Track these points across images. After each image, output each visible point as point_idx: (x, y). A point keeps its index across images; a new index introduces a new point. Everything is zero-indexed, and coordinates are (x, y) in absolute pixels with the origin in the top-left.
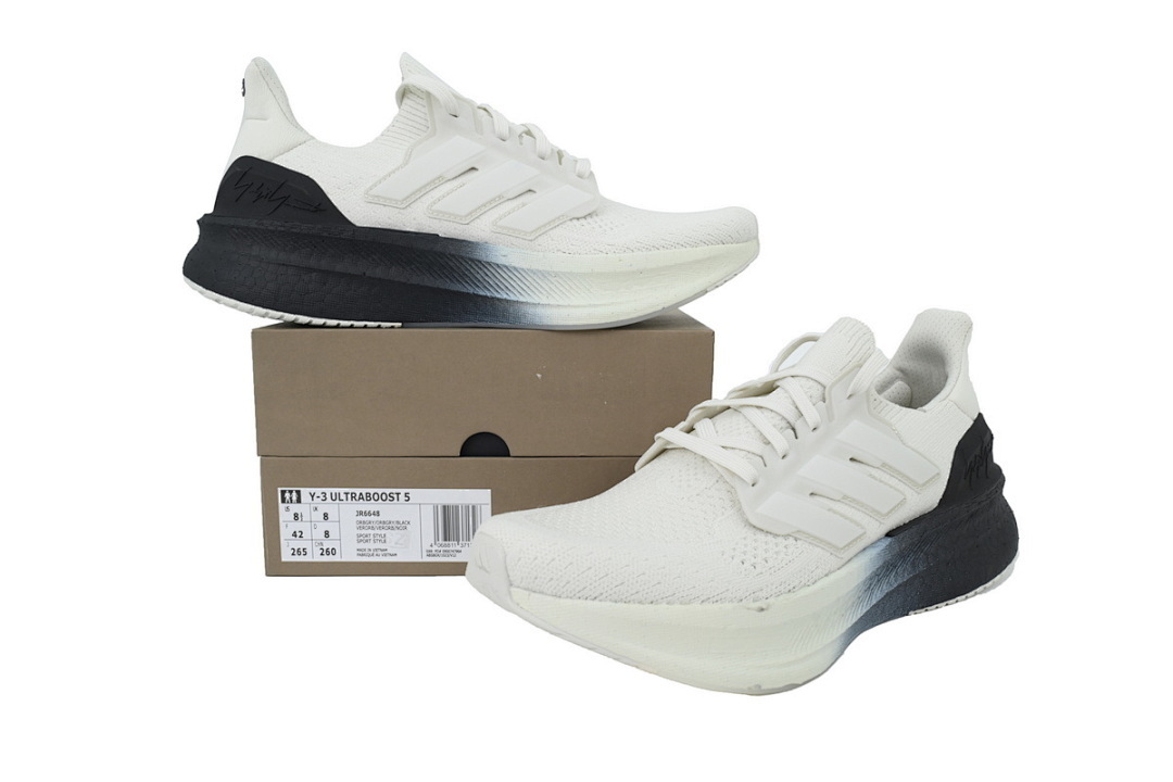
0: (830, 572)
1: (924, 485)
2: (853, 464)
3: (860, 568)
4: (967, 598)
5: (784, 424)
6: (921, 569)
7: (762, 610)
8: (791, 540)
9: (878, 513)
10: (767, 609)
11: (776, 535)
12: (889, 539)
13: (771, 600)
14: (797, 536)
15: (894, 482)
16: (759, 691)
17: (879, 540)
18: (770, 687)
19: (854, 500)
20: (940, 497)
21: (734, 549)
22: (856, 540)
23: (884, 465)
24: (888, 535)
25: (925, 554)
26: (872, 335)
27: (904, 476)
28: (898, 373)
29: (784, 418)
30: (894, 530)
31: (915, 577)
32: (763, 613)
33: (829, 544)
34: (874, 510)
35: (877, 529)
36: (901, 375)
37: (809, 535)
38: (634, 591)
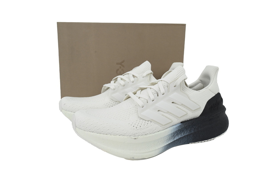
0: (160, 131)
1: (194, 110)
2: (173, 104)
3: (170, 131)
4: (208, 141)
5: (155, 92)
6: (192, 132)
7: (135, 139)
8: (150, 122)
9: (177, 117)
10: (137, 139)
11: (145, 120)
12: (181, 124)
13: (139, 136)
14: (151, 121)
15: (184, 109)
16: (133, 159)
17: (178, 124)
18: (137, 158)
19: (170, 113)
20: (201, 114)
21: (133, 123)
22: (169, 123)
23: (182, 104)
24: (181, 123)
25: (194, 128)
26: (185, 71)
27: (188, 108)
28: (200, 81)
29: (155, 91)
30: (183, 122)
31: (190, 134)
32: (136, 140)
33: (160, 124)
34: (176, 116)
35: (177, 121)
36: (201, 82)
37: (155, 121)
38: (102, 131)
